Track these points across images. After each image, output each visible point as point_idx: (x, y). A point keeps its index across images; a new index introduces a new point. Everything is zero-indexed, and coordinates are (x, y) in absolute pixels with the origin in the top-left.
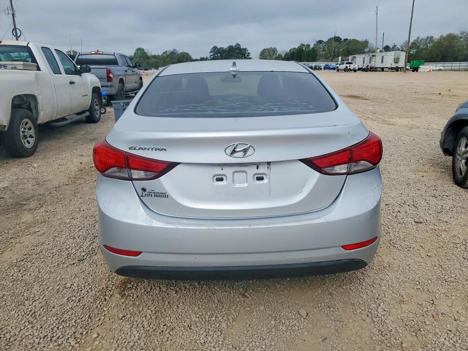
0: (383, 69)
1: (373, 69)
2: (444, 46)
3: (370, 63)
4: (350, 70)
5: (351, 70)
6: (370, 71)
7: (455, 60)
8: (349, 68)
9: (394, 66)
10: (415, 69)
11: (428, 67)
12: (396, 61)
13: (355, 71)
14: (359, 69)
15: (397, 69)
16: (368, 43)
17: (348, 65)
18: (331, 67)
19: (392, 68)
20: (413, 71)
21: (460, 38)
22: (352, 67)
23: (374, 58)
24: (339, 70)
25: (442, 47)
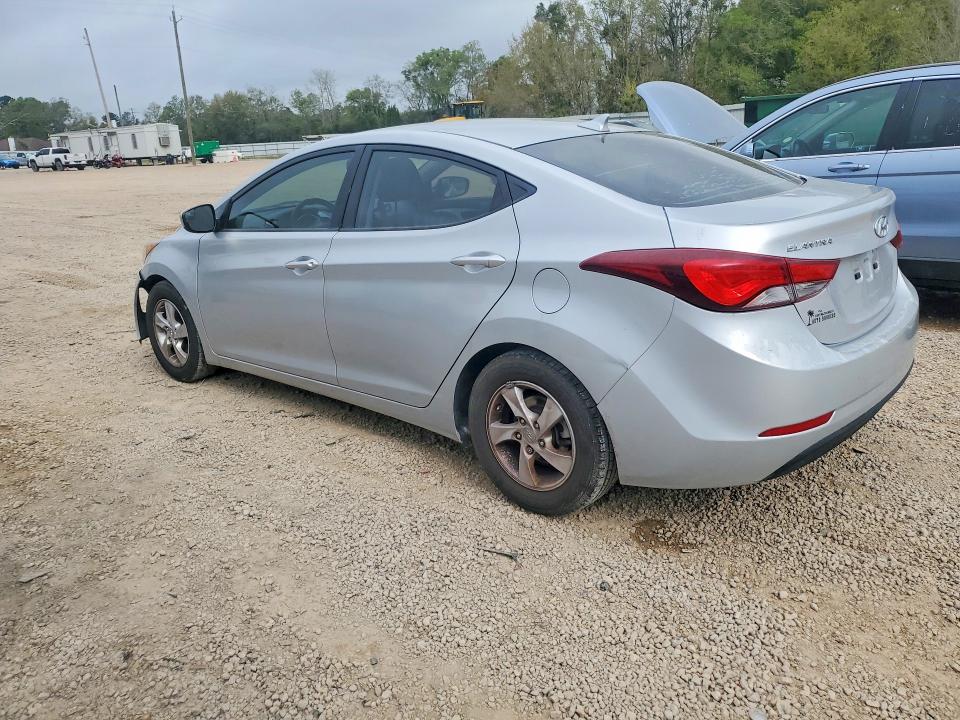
0: (139, 161)
1: (118, 162)
2: (226, 113)
3: (107, 148)
4: (68, 165)
5: (72, 166)
6: (115, 165)
7: (253, 139)
8: (63, 161)
9: (163, 153)
10: (208, 158)
11: (229, 152)
12: (165, 142)
13: (80, 167)
14: (90, 163)
15: (170, 160)
16: (66, 106)
17: (61, 156)
18: (6, 162)
19: (160, 159)
20: (203, 161)
21: (250, 99)
22: (71, 159)
23: (114, 138)
24: (39, 167)
25: (223, 116)
